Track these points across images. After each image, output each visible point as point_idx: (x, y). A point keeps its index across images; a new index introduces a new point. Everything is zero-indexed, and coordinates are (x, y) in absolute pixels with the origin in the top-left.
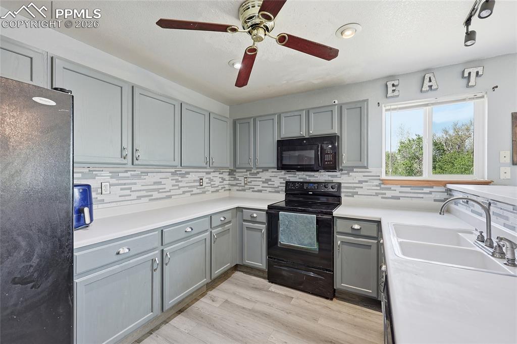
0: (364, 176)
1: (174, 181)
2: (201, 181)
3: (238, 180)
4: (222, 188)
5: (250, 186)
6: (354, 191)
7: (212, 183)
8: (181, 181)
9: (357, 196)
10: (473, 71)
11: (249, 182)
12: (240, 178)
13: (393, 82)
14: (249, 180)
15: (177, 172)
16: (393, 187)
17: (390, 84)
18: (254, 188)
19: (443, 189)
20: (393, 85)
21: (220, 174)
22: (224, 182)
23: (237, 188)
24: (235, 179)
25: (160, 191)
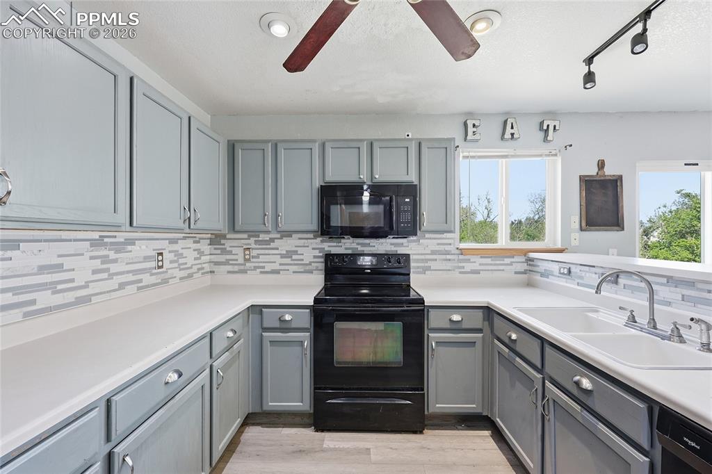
0: (438, 244)
1: (99, 261)
2: (160, 258)
3: (230, 253)
4: (199, 269)
5: (257, 265)
6: (426, 265)
7: (181, 261)
8: (115, 261)
9: (429, 272)
10: (552, 125)
11: (253, 257)
12: (235, 250)
13: (474, 122)
14: (254, 253)
15: (106, 240)
16: (473, 258)
17: (470, 124)
18: (263, 267)
19: (523, 259)
20: (474, 126)
21: (195, 242)
22: (202, 257)
23: (229, 268)
24: (224, 252)
25: (60, 287)
